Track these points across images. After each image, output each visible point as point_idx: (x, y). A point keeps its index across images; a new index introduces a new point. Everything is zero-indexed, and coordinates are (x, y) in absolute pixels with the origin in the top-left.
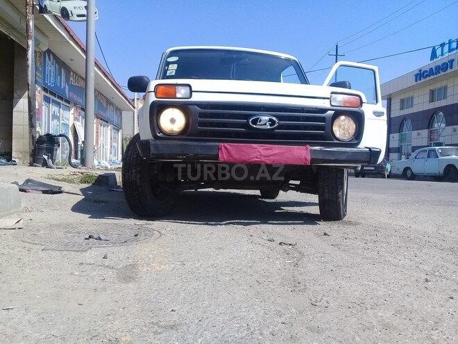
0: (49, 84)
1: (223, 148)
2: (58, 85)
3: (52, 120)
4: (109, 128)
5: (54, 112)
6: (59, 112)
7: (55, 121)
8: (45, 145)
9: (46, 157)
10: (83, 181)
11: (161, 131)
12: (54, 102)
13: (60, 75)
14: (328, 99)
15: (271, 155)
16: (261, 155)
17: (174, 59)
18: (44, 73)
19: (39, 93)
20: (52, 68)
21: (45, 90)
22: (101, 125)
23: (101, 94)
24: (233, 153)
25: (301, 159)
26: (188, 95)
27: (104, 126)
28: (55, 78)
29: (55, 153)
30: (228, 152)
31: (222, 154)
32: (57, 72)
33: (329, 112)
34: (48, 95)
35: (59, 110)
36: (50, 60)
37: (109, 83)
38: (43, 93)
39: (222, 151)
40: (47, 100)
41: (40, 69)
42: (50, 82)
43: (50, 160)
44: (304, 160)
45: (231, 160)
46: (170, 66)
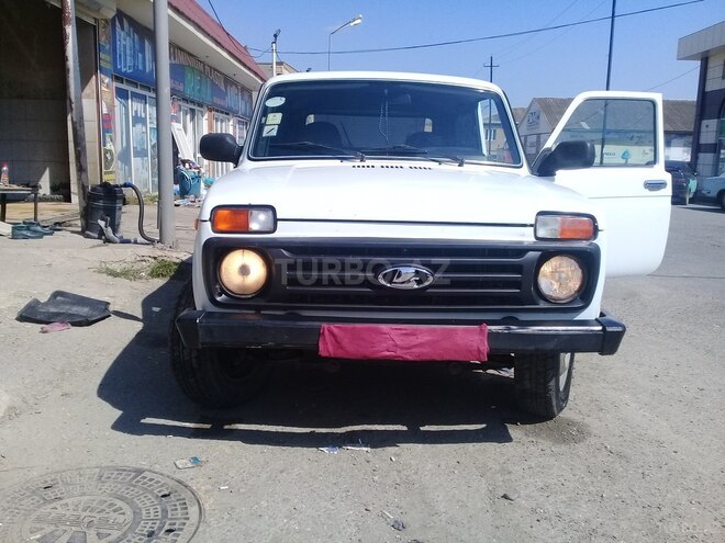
0: (123, 70)
1: (326, 332)
2: (141, 67)
3: (134, 126)
4: (231, 123)
5: (136, 112)
6: (145, 111)
7: (139, 126)
8: (101, 203)
9: (102, 223)
10: (154, 274)
11: (223, 291)
12: (136, 96)
13: (142, 51)
14: (531, 225)
15: (415, 346)
16: (396, 346)
17: (278, 101)
18: (115, 50)
19: (108, 87)
20: (128, 42)
21: (118, 79)
22: (217, 120)
23: (215, 70)
24: (346, 342)
25: (471, 352)
26: (271, 226)
27: (222, 121)
28: (134, 56)
29: (117, 213)
30: (336, 341)
31: (325, 343)
32: (137, 46)
33: (531, 254)
34: (124, 86)
35: (145, 109)
36: (123, 29)
37: (225, 54)
38: (115, 84)
39: (324, 339)
40: (122, 94)
41: (107, 47)
42: (126, 66)
43: (109, 229)
44: (475, 353)
45: (340, 354)
46: (271, 116)
